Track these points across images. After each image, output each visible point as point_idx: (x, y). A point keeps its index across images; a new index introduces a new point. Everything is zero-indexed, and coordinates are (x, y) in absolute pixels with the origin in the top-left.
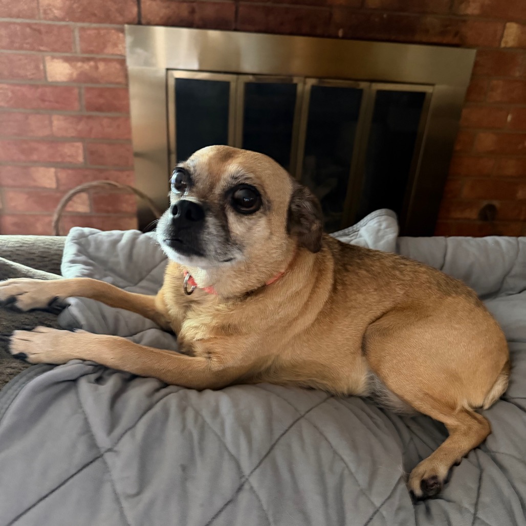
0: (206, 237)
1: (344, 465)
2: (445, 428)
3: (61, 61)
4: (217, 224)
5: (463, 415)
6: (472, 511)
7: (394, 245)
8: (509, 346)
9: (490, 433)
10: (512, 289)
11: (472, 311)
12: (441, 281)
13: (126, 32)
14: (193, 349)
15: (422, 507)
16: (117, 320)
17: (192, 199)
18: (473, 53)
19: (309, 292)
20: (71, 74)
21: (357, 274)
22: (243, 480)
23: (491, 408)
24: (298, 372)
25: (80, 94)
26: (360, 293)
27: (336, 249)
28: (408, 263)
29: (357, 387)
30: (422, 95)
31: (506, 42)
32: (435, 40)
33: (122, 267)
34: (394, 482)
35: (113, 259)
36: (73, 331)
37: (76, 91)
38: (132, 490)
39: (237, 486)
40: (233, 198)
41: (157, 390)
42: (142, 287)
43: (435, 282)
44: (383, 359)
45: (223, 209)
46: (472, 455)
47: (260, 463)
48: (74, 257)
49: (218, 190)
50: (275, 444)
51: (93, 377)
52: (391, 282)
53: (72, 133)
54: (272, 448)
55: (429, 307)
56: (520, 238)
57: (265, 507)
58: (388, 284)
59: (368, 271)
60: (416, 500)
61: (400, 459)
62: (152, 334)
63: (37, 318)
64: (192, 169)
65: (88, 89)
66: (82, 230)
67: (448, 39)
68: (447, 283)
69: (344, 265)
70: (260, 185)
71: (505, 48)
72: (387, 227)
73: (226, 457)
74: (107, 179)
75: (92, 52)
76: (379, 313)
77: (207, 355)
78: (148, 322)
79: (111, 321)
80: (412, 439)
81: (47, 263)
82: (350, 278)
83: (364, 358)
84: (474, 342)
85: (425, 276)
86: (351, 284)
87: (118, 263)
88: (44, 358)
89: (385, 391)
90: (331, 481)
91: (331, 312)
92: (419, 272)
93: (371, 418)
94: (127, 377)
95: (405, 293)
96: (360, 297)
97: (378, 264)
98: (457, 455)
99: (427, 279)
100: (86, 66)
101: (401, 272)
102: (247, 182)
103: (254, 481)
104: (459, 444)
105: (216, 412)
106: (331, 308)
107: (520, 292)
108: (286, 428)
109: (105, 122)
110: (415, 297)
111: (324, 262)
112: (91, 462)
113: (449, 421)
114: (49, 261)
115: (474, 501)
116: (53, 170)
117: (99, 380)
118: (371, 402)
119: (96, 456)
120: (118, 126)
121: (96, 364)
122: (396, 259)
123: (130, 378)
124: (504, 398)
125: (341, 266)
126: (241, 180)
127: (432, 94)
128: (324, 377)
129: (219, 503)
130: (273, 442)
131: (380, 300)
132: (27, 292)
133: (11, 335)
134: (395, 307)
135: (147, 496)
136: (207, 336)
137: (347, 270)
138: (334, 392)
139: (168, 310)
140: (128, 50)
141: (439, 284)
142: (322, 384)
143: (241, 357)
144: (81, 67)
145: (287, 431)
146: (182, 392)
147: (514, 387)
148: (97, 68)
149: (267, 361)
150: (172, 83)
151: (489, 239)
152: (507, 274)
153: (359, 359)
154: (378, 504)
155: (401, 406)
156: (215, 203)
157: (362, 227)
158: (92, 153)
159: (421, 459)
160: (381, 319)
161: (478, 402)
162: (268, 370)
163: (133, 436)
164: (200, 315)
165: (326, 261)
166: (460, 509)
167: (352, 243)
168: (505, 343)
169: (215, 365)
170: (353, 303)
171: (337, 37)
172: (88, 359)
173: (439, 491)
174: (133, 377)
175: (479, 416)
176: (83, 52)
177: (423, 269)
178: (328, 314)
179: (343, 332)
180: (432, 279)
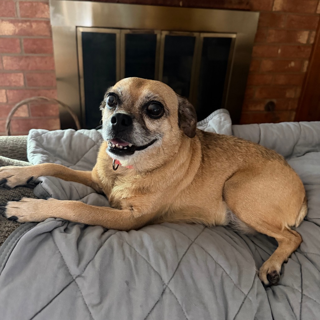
0: (135, 135)
1: (223, 270)
2: (276, 241)
3: (8, 22)
4: (140, 126)
5: (286, 232)
6: (300, 291)
7: (230, 130)
8: (305, 188)
9: (302, 241)
10: (299, 153)
11: (283, 168)
12: (263, 151)
13: (50, 4)
14: (121, 204)
15: (270, 291)
16: (71, 189)
17: (122, 112)
18: (257, 15)
19: (189, 163)
20: (15, 31)
21: (215, 150)
22: (165, 286)
23: (299, 226)
24: (184, 213)
25: (21, 42)
26: (218, 162)
27: (200, 135)
28: (242, 142)
29: (221, 220)
30: (230, 39)
31: (275, 8)
32: (235, 7)
33: (65, 154)
34: (253, 278)
35: (59, 149)
36: (46, 199)
37: (18, 41)
38: (96, 301)
39: (162, 291)
40: (147, 109)
41: (103, 234)
42: (79, 166)
43: (260, 152)
44: (237, 202)
45: (142, 117)
46: (293, 256)
47: (174, 275)
48: (35, 149)
49: (137, 105)
50: (180, 262)
51: (62, 228)
52: (234, 154)
53: (16, 67)
54: (179, 264)
55: (259, 168)
56: (300, 123)
57: (180, 303)
58: (233, 155)
59: (221, 148)
60: (266, 287)
61: (254, 263)
62: (93, 196)
63: (20, 192)
64: (120, 93)
65: (26, 40)
66: (37, 131)
67: (243, 6)
68: (267, 153)
69: (207, 145)
70: (162, 101)
71: (275, 12)
72: (225, 120)
73: (153, 273)
74: (39, 95)
75: (28, 16)
76: (230, 174)
77: (130, 208)
78: (89, 189)
79: (68, 191)
80: (256, 249)
81: (16, 153)
82: (211, 153)
83: (224, 202)
84: (287, 187)
85: (254, 149)
86: (213, 157)
87: (63, 151)
88: (30, 219)
89: (237, 221)
90: (217, 281)
91: (202, 175)
92: (250, 147)
93: (232, 238)
94: (83, 226)
95: (243, 160)
96: (218, 164)
97: (226, 143)
98: (285, 257)
99: (255, 151)
100: (24, 26)
101: (239, 147)
102: (156, 99)
103: (171, 287)
104: (285, 249)
105: (142, 245)
106: (202, 172)
107: (304, 155)
108: (185, 251)
109: (38, 60)
110: (250, 162)
111: (196, 144)
112: (68, 285)
113: (278, 237)
114: (17, 152)
115: (300, 285)
116: (4, 91)
117: (66, 230)
118: (229, 228)
119: (71, 281)
120: (46, 62)
121: (63, 220)
122: (235, 139)
123: (85, 227)
124: (306, 219)
125: (205, 146)
126: (152, 99)
127: (235, 39)
128: (200, 216)
129: (152, 303)
130: (179, 261)
131: (230, 165)
132: (13, 175)
133: (6, 205)
134: (239, 170)
135: (106, 304)
136: (130, 196)
137: (209, 148)
138: (207, 224)
139: (100, 181)
140: (51, 15)
141: (262, 153)
142: (200, 220)
143: (151, 207)
144: (21, 26)
145: (186, 252)
146: (118, 233)
147: (310, 212)
148: (31, 26)
149: (165, 208)
150: (79, 35)
151: (283, 124)
152: (295, 144)
153: (221, 203)
154: (246, 293)
155: (248, 230)
156: (136, 114)
157: (210, 120)
158: (29, 80)
159: (263, 261)
160: (233, 177)
161: (292, 223)
162: (166, 214)
163: (94, 266)
164: (124, 182)
165: (196, 143)
166: (293, 290)
167: (205, 130)
168: (303, 186)
169: (136, 213)
170: (215, 168)
171: (179, 6)
172: (58, 217)
173: (278, 279)
174: (86, 226)
175: (294, 232)
176: (22, 16)
177: (252, 145)
178: (200, 176)
179: (211, 186)
180: (258, 151)
